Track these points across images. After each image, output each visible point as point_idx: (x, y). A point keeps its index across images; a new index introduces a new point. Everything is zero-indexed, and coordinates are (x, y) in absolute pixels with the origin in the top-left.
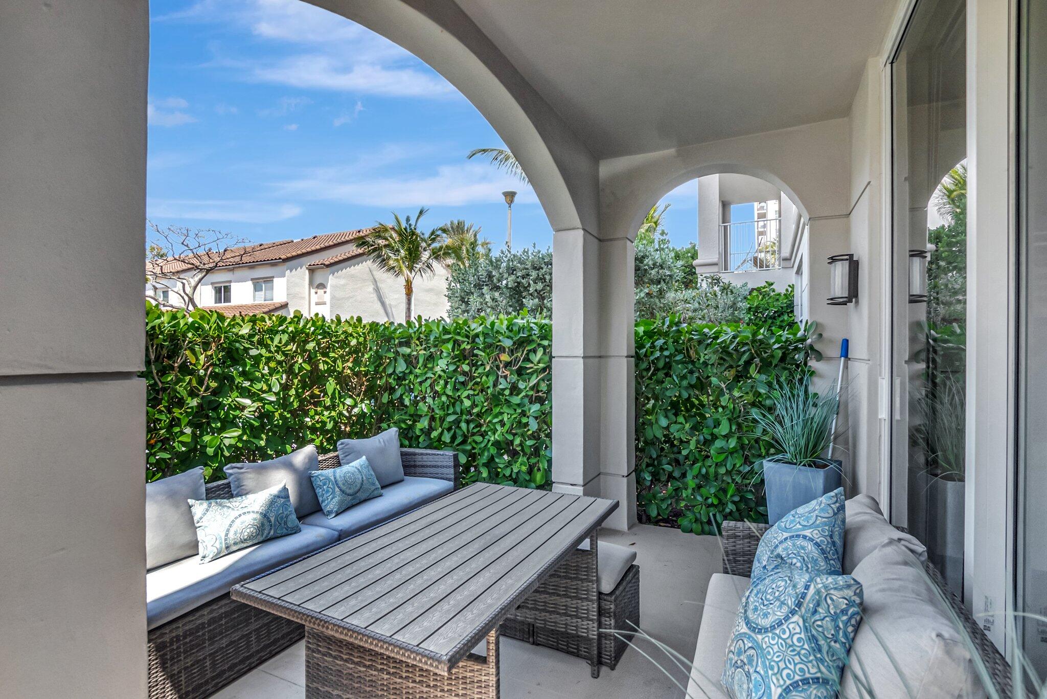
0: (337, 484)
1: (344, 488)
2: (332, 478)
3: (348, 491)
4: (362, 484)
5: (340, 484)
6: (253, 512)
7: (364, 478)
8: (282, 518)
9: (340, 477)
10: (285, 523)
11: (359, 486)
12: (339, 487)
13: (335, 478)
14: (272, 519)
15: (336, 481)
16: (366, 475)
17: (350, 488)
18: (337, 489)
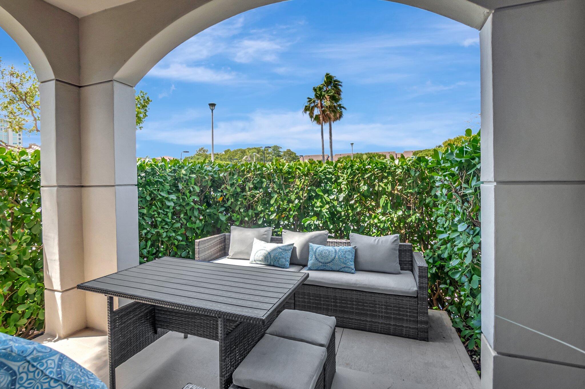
0: (315, 254)
1: (318, 257)
2: (314, 250)
3: (320, 260)
4: (333, 260)
5: (317, 255)
6: (266, 250)
7: (337, 257)
8: (277, 258)
9: (319, 250)
10: (278, 261)
11: (329, 260)
12: (315, 255)
13: (316, 250)
14: (272, 257)
15: (315, 252)
16: (339, 257)
17: (322, 259)
18: (314, 256)
